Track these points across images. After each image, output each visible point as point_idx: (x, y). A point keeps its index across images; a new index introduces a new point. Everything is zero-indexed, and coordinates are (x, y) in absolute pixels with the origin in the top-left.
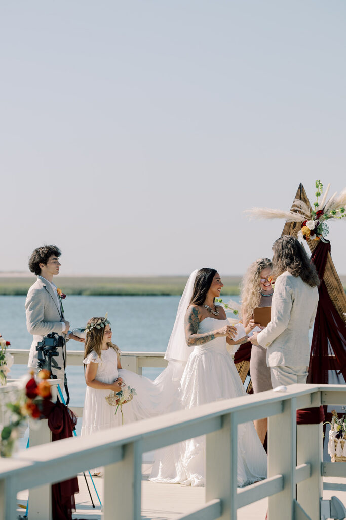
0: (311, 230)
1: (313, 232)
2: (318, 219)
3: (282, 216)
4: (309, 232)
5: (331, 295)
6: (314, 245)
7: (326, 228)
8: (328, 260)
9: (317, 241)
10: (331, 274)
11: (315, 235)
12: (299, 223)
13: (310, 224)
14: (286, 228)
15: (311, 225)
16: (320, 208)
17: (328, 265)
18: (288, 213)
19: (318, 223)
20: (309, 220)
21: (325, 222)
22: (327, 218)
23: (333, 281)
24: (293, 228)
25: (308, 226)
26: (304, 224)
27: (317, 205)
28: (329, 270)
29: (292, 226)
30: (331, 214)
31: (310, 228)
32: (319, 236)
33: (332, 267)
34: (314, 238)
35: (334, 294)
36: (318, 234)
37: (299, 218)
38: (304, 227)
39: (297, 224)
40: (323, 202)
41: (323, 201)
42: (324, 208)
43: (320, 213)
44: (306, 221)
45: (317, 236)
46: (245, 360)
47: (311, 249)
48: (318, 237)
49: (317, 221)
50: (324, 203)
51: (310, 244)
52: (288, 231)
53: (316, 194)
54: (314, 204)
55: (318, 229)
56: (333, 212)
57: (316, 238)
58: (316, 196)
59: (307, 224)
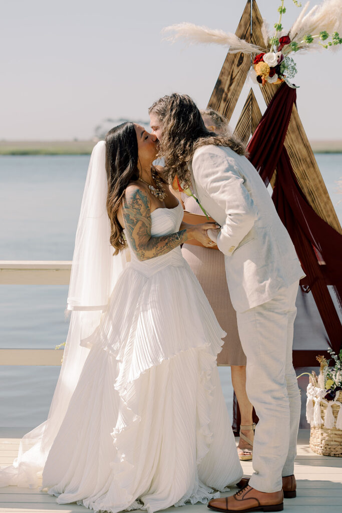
0: (271, 68)
1: (273, 71)
2: (281, 49)
4: (268, 70)
6: (272, 92)
7: (293, 65)
8: (292, 116)
9: (279, 85)
10: (297, 138)
11: (276, 76)
12: (249, 56)
14: (227, 65)
15: (271, 59)
16: (284, 33)
17: (292, 124)
19: (282, 58)
20: (266, 52)
21: (291, 55)
22: (296, 48)
23: (299, 149)
24: (238, 66)
25: (266, 62)
26: (259, 59)
27: (279, 28)
28: (293, 132)
29: (236, 62)
31: (270, 65)
32: (282, 77)
33: (299, 127)
34: (275, 80)
35: (301, 169)
36: (281, 75)
37: (249, 48)
38: (260, 63)
39: (245, 59)
42: (290, 32)
43: (283, 41)
44: (263, 54)
45: (279, 78)
47: (266, 99)
48: (281, 79)
49: (280, 53)
51: (264, 90)
52: (229, 70)
53: (280, 10)
54: (276, 27)
55: (281, 66)
56: (309, 39)
57: (278, 81)
58: (279, 13)
59: (264, 58)
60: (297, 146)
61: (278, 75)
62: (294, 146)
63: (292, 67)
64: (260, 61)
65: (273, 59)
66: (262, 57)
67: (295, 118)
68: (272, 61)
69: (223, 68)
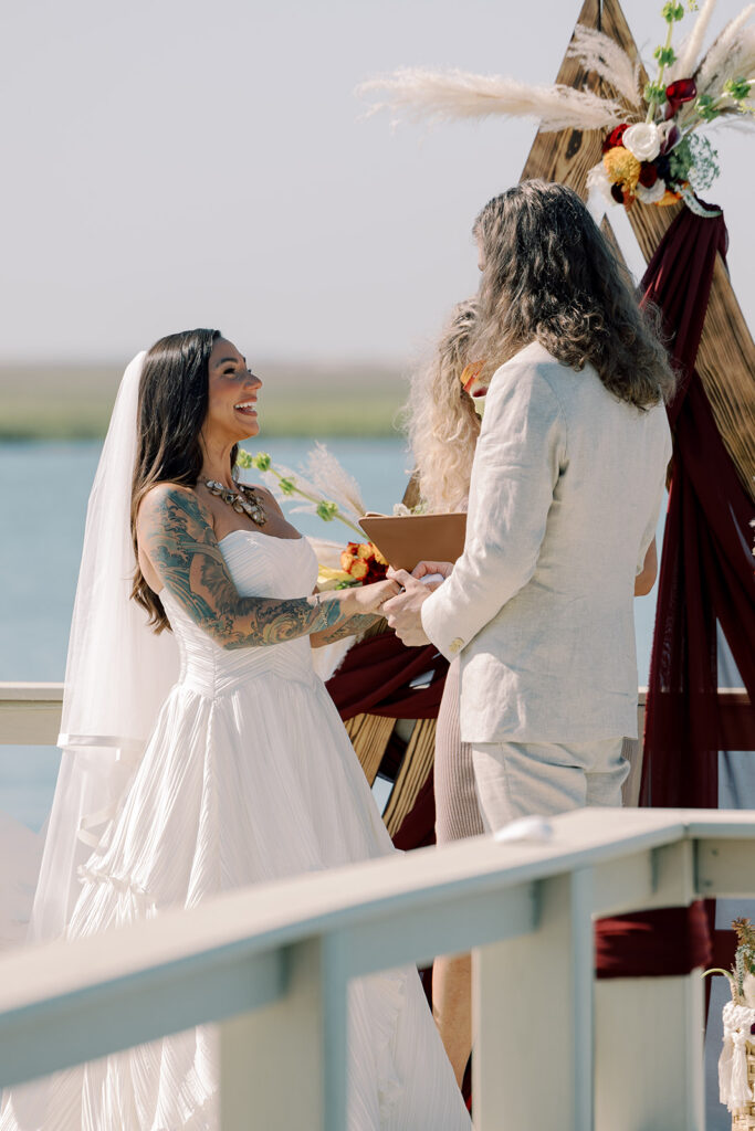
0: (645, 165)
1: (652, 171)
2: (671, 115)
3: (520, 105)
4: (635, 171)
5: (727, 437)
6: (659, 226)
7: (706, 154)
8: (714, 291)
9: (671, 207)
10: (728, 349)
11: (661, 185)
12: (593, 133)
13: (640, 138)
14: (540, 156)
15: (644, 140)
16: (680, 72)
17: (715, 310)
18: (547, 88)
19: (673, 136)
20: (634, 121)
21: (703, 130)
22: (713, 112)
23: (735, 379)
24: (569, 156)
25: (631, 149)
26: (612, 139)
27: (667, 57)
28: (718, 332)
29: (564, 146)
30: (725, 95)
31: (640, 157)
32: (677, 188)
33: (733, 320)
34: (658, 195)
35: (740, 431)
36: (674, 181)
37: (591, 111)
38: (614, 151)
39: (586, 141)
40: (692, 47)
41: (692, 43)
42: (699, 71)
43: (680, 93)
44: (623, 127)
45: (669, 189)
46: (367, 711)
47: (643, 244)
48: (674, 193)
49: (670, 124)
50: (697, 51)
51: (639, 224)
52: (545, 166)
53: (667, 13)
54: (657, 56)
55: (673, 159)
56: (739, 90)
57: (665, 198)
58: (665, 20)
59: (626, 138)
60: (729, 370)
61: (667, 182)
62: (722, 369)
63: (706, 160)
64: (615, 145)
65: (649, 141)
66: (620, 136)
67: (721, 296)
68: (647, 146)
69: (530, 162)
